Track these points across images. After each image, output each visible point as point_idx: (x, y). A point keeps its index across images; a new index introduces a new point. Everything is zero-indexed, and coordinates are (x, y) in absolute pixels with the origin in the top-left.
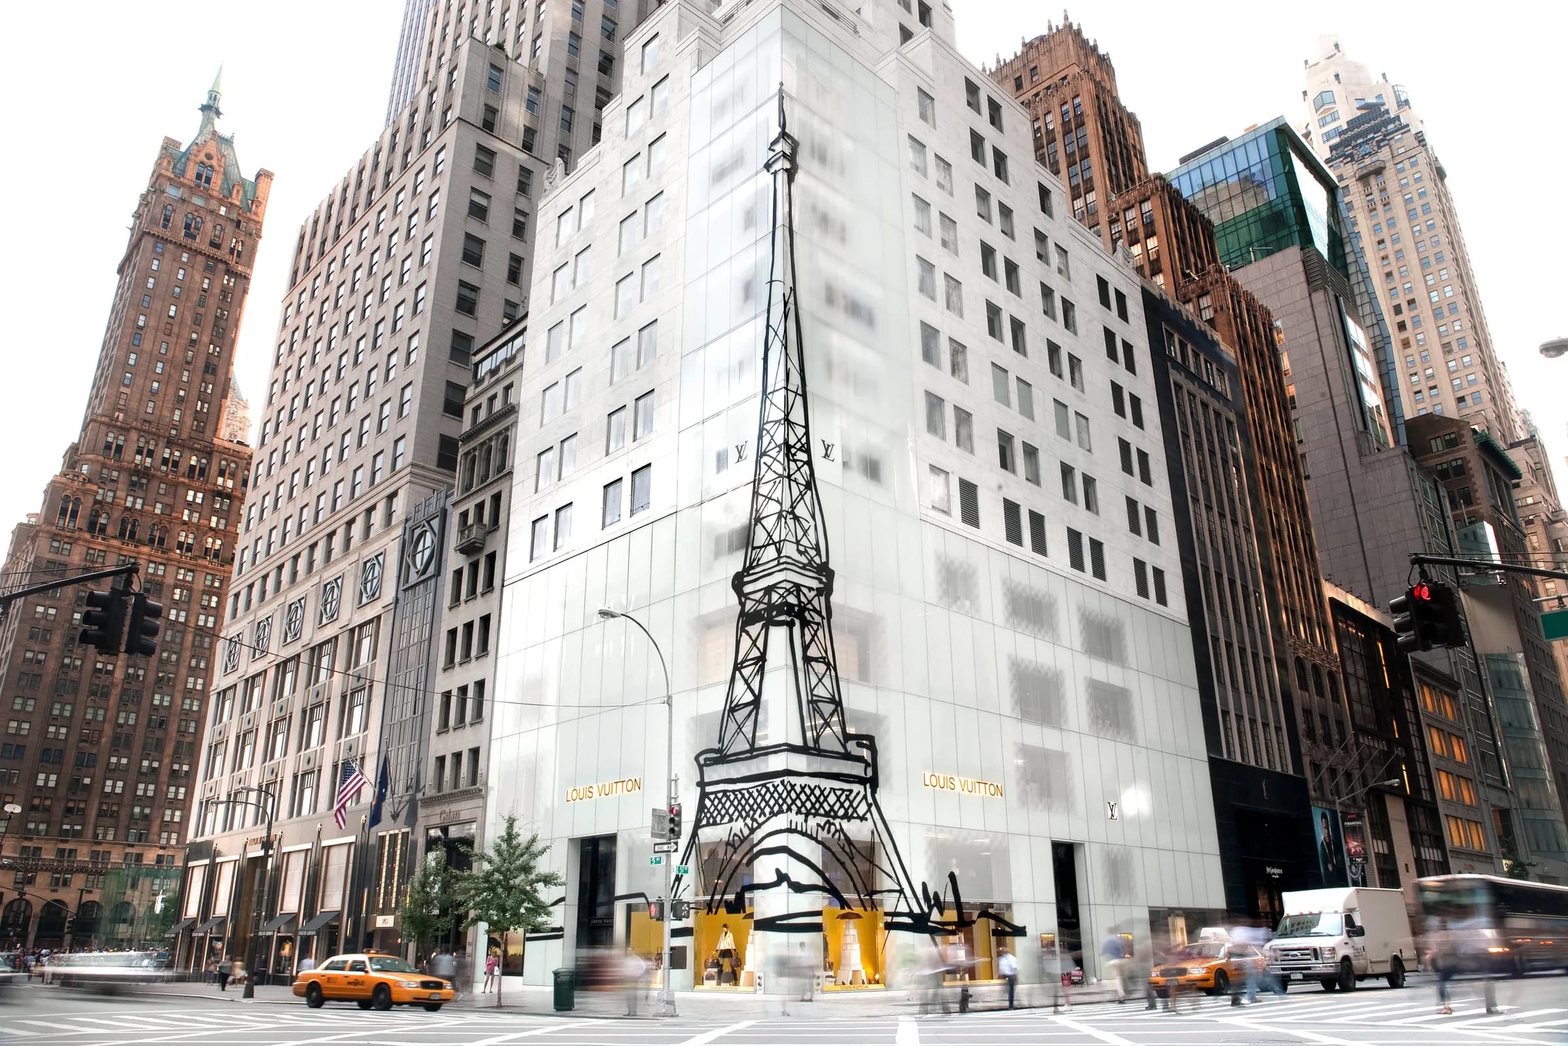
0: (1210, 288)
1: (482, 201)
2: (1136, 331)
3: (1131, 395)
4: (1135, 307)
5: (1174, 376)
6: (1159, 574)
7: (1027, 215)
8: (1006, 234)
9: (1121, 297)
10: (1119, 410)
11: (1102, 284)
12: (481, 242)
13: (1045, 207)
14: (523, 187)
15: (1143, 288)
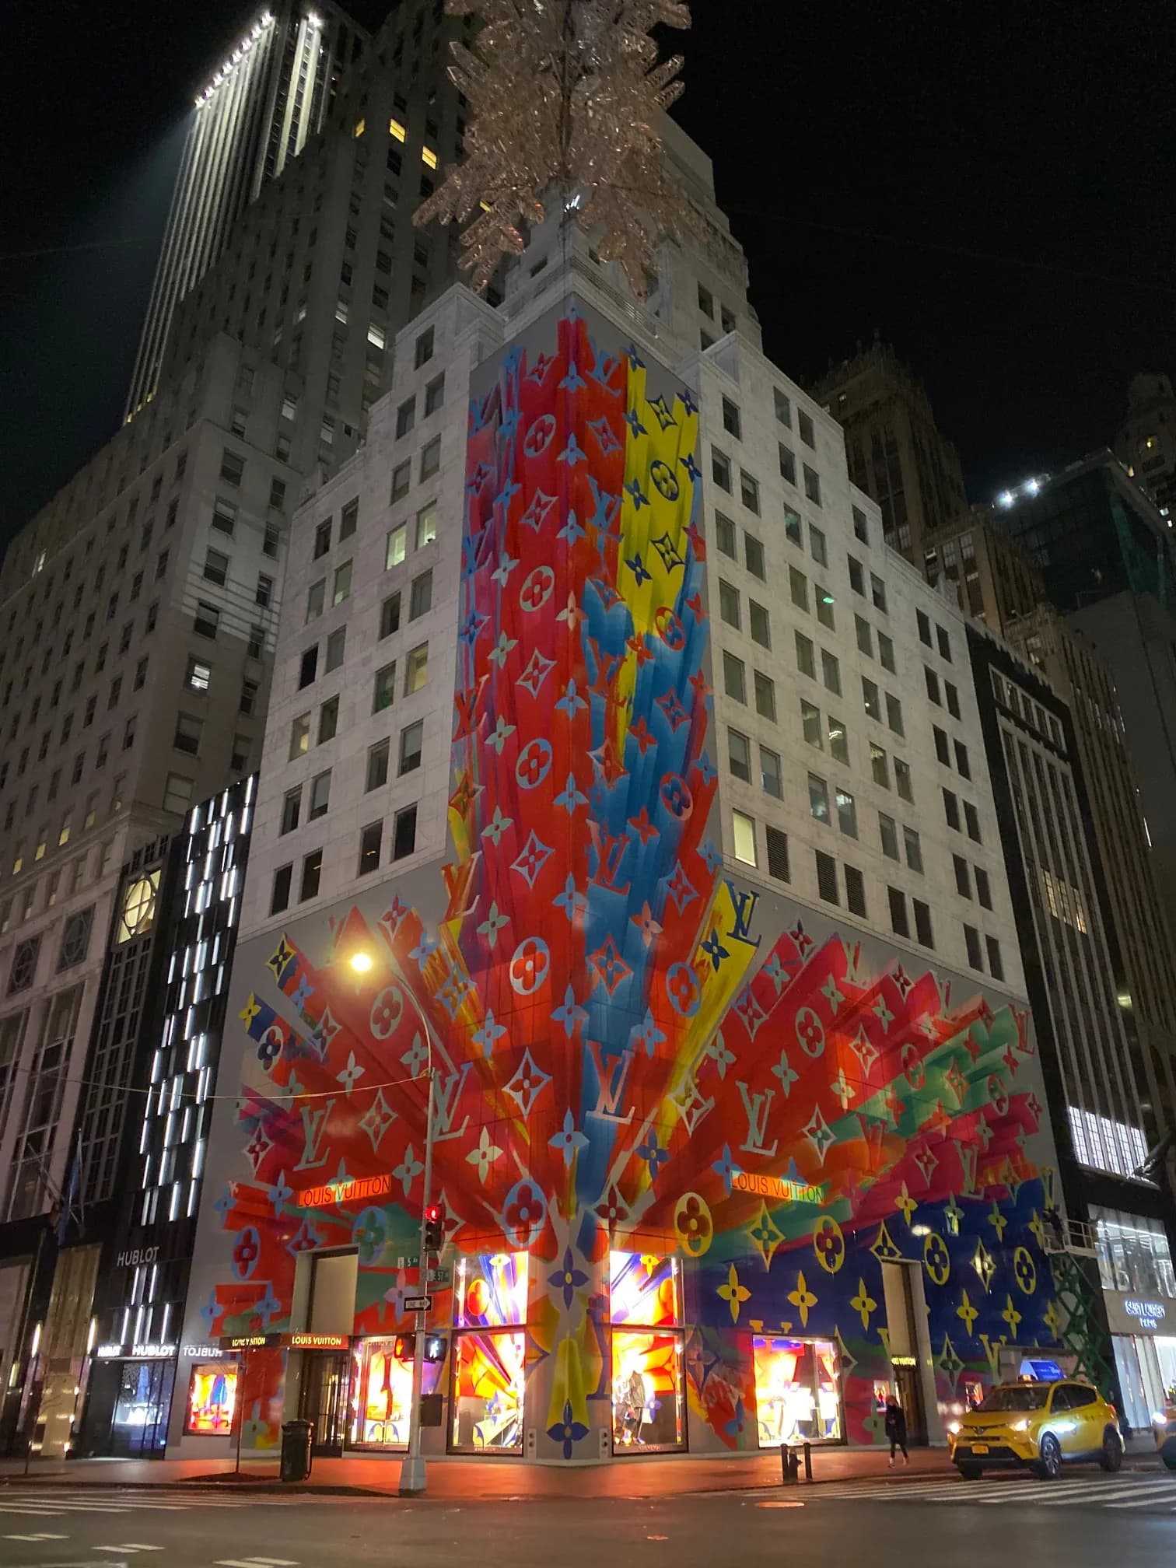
0: (1039, 629)
1: (229, 512)
2: (960, 673)
3: (956, 743)
4: (959, 645)
5: (1003, 722)
6: (992, 944)
7: (841, 541)
8: (817, 560)
9: (943, 635)
10: (943, 757)
11: (922, 620)
12: (226, 560)
13: (861, 533)
14: (276, 501)
15: (966, 624)
